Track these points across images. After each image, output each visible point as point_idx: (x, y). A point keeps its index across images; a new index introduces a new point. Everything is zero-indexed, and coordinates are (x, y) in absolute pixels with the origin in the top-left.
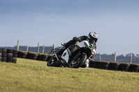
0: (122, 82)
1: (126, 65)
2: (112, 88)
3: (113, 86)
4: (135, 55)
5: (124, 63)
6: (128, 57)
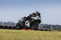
0: (7, 34)
1: (7, 27)
2: (2, 37)
3: (2, 36)
4: (11, 22)
5: (6, 26)
6: (8, 23)
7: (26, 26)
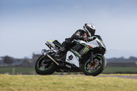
7: (69, 64)
